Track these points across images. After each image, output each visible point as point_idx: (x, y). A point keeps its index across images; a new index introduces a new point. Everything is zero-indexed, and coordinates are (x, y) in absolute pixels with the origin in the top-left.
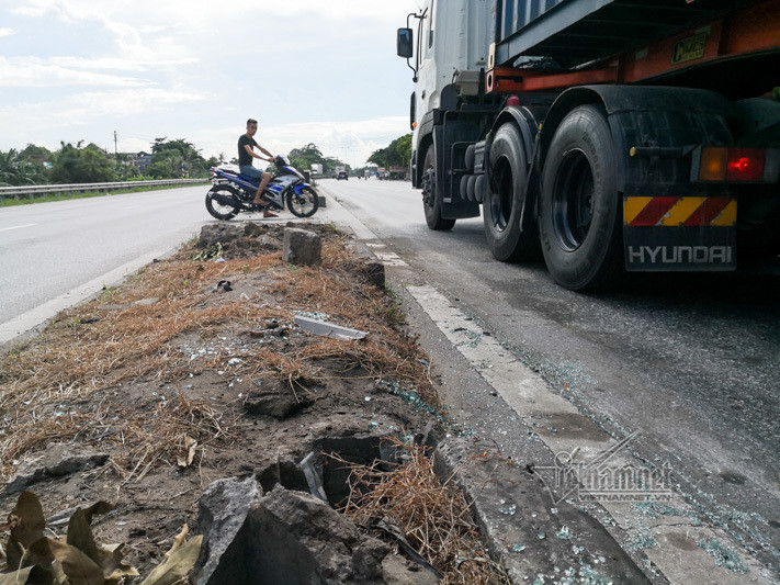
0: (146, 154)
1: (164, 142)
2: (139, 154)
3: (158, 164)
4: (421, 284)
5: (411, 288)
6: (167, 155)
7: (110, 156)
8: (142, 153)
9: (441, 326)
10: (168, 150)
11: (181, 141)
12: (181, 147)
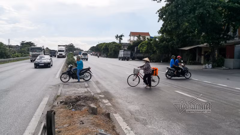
0: (18, 46)
1: (25, 42)
2: (16, 46)
3: (23, 49)
4: (116, 113)
5: (114, 115)
6: (26, 46)
7: (7, 46)
8: (17, 45)
9: (122, 128)
10: (26, 45)
11: (30, 42)
12: (30, 44)
